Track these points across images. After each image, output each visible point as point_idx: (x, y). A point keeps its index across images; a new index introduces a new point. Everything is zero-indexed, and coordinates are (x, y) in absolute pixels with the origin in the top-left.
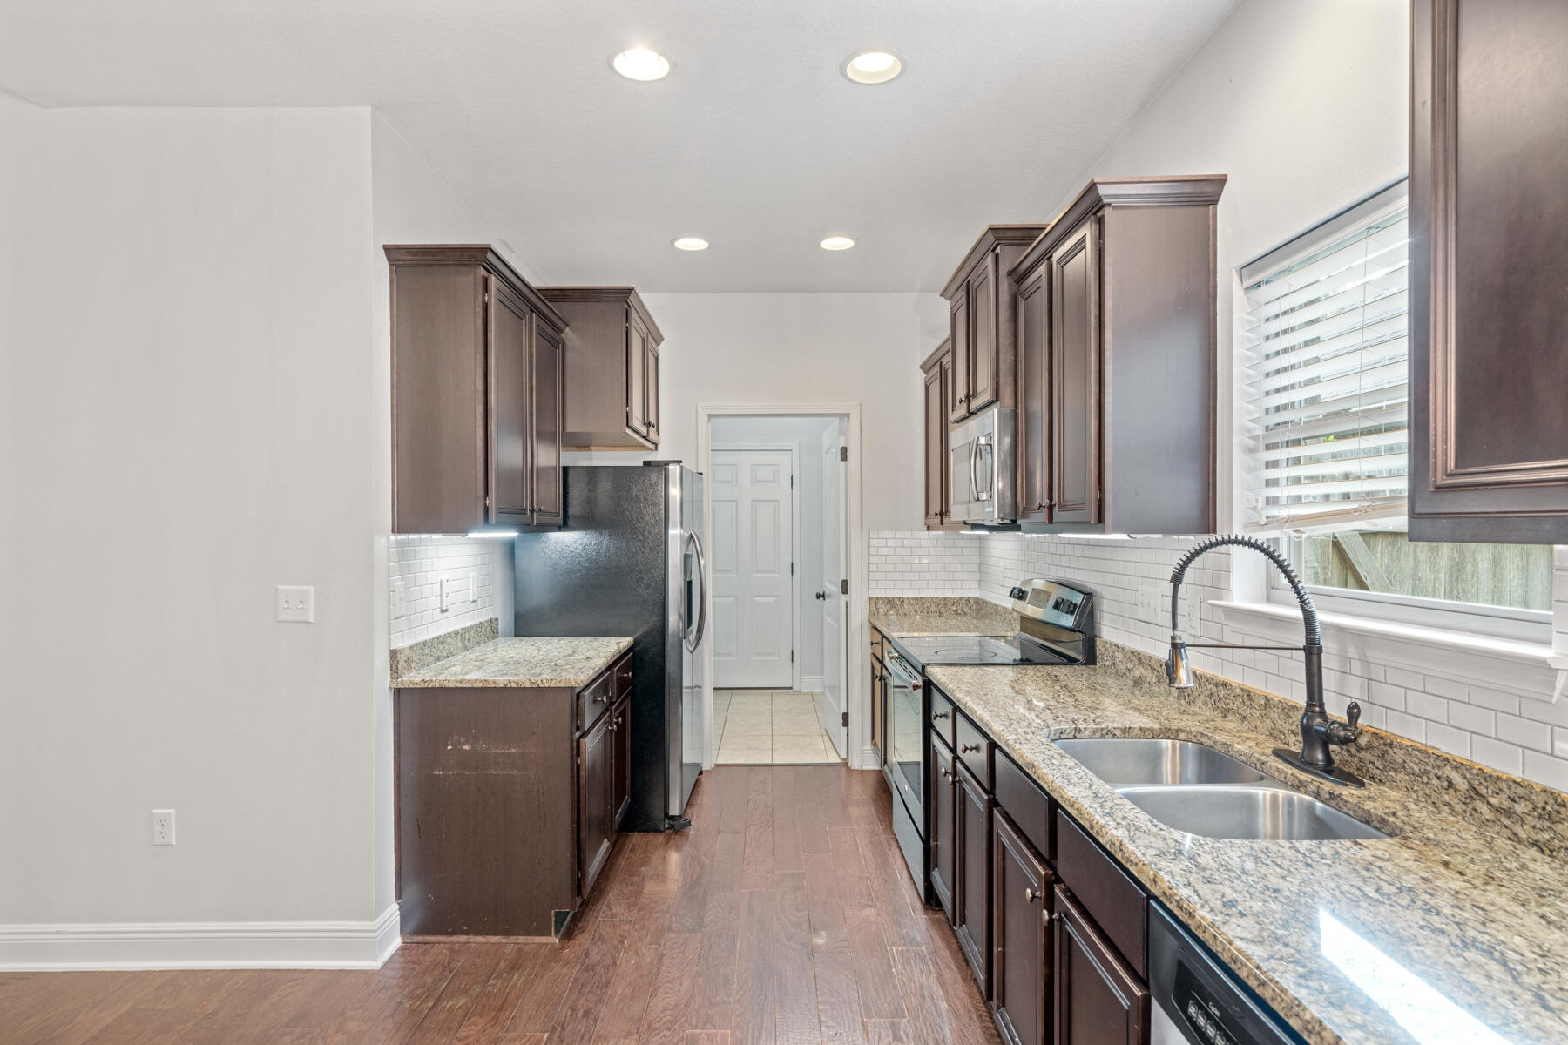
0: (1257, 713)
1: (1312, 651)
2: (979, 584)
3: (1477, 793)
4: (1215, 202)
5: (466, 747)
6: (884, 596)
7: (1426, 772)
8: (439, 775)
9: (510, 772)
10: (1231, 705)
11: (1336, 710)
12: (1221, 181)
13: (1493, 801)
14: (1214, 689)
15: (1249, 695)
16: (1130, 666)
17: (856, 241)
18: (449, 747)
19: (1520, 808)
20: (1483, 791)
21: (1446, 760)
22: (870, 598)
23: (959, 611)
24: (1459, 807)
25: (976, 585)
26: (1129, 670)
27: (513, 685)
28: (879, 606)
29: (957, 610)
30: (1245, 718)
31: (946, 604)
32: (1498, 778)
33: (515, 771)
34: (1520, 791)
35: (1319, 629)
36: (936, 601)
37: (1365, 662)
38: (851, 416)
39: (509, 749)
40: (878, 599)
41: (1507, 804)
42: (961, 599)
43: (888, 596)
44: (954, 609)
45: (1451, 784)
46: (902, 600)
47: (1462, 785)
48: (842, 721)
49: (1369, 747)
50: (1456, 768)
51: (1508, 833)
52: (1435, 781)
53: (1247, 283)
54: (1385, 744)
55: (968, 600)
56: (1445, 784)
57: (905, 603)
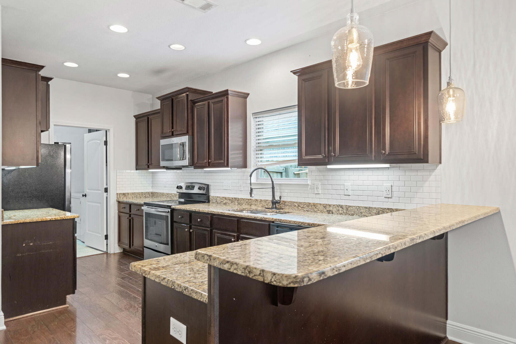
0: (258, 203)
1: (273, 188)
2: (152, 188)
3: (299, 206)
4: (247, 98)
5: (31, 244)
6: (122, 192)
7: (292, 205)
8: (19, 256)
9: (50, 251)
10: (252, 203)
11: (277, 198)
12: (248, 94)
13: (301, 206)
14: (248, 201)
15: (257, 200)
16: (222, 201)
17: (130, 76)
18: (24, 245)
19: (305, 206)
20: (300, 205)
21: (294, 202)
22: (117, 194)
23: (146, 197)
24: (296, 209)
25: (151, 188)
26: (222, 202)
27: (54, 219)
28: (120, 196)
29: (145, 196)
30: (256, 205)
31: (142, 194)
32: (302, 203)
33: (51, 250)
34: (305, 204)
35: (274, 184)
36: (138, 193)
37: (280, 189)
38: (110, 130)
39: (49, 242)
40: (120, 193)
41: (303, 206)
42: (147, 192)
43: (123, 192)
44: (145, 195)
45: (295, 206)
46: (128, 194)
47: (297, 205)
48: (105, 238)
49: (282, 203)
50: (296, 203)
51: (303, 210)
52: (293, 206)
53: (254, 117)
54: (285, 202)
55: (149, 193)
56: (294, 206)
57: (129, 195)
